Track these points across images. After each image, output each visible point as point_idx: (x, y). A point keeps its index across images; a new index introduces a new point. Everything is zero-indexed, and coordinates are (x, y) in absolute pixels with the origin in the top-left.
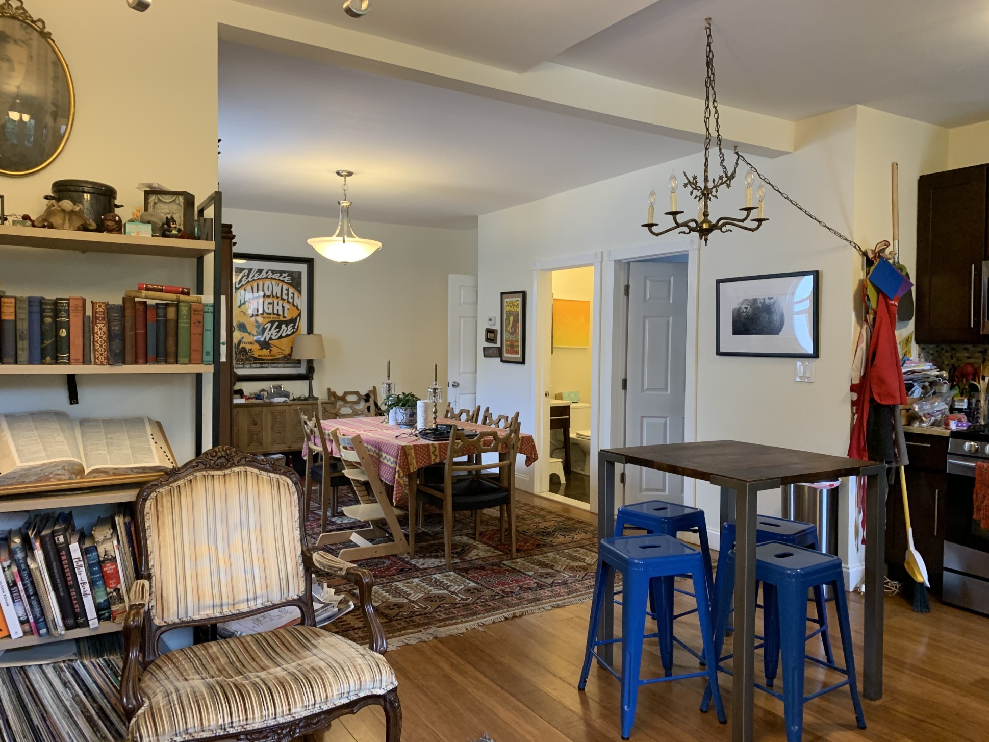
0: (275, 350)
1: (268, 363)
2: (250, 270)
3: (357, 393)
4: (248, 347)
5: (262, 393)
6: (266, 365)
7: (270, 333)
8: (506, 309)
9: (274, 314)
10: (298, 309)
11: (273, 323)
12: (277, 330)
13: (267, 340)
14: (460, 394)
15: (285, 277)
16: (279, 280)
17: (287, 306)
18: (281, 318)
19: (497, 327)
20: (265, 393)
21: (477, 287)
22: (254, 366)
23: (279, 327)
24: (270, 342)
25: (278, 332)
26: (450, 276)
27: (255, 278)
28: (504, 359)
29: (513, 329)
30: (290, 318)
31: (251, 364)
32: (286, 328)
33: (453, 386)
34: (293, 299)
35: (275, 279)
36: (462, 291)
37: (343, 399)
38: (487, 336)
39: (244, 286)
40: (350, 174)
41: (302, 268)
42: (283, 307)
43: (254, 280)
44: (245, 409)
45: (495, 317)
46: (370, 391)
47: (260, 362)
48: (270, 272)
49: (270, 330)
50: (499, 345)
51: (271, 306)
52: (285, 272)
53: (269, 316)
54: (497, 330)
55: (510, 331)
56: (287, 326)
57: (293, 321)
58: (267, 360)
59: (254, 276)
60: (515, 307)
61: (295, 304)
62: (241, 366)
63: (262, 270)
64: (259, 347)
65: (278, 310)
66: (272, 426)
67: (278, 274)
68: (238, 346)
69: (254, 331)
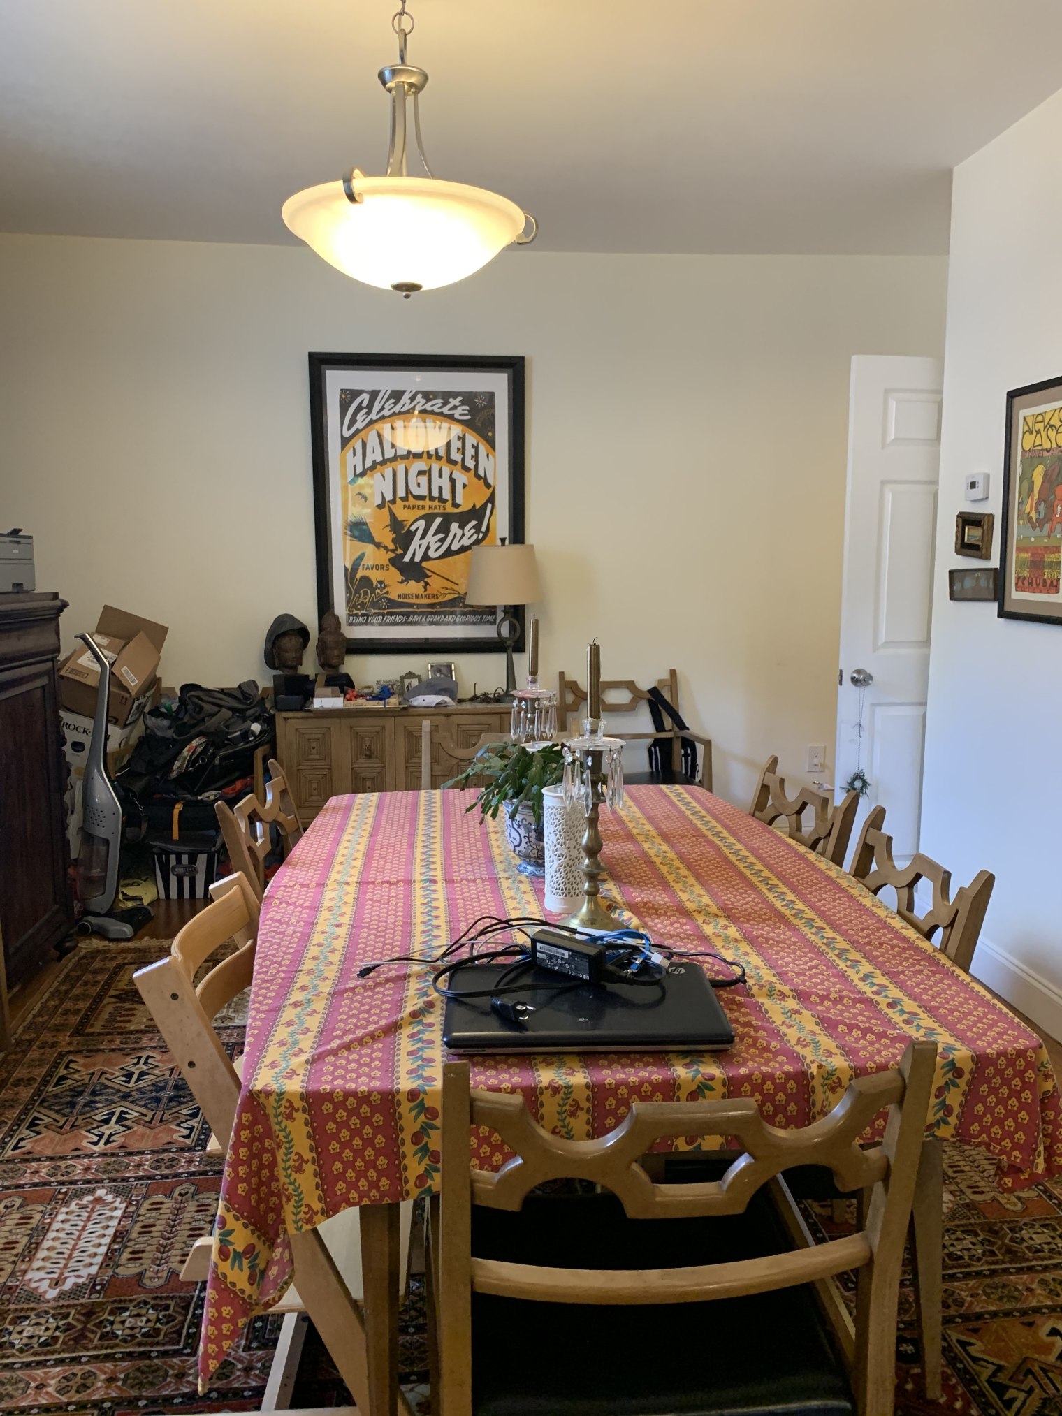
0: (435, 583)
1: (422, 613)
2: (373, 396)
3: (630, 686)
4: (375, 576)
5: (407, 682)
6: (416, 618)
7: (424, 543)
8: (1023, 442)
9: (432, 499)
10: (488, 485)
11: (429, 519)
12: (441, 536)
13: (417, 559)
14: (874, 705)
15: (455, 408)
16: (441, 414)
17: (461, 478)
18: (450, 509)
19: (994, 508)
20: (415, 682)
21: (939, 392)
22: (390, 619)
23: (444, 529)
24: (424, 564)
25: (442, 541)
26: (854, 358)
27: (386, 412)
28: (1008, 608)
29: (1042, 508)
30: (470, 507)
31: (383, 614)
32: (459, 532)
33: (855, 681)
34: (477, 461)
35: (432, 412)
36: (893, 405)
38: (961, 535)
39: (362, 433)
41: (497, 383)
42: (453, 481)
43: (383, 417)
44: (343, 720)
45: (987, 477)
46: (660, 681)
47: (404, 611)
48: (419, 396)
49: (423, 537)
50: (995, 562)
51: (423, 480)
52: (454, 395)
53: (421, 503)
54: (991, 517)
55: (1033, 515)
56: (462, 527)
57: (476, 514)
58: (419, 606)
59: (382, 408)
60: (1052, 433)
61: (481, 472)
62: (361, 620)
63: (403, 392)
64: (400, 578)
65: (440, 488)
66: (407, 761)
67: (439, 401)
68: (350, 574)
69: (386, 537)
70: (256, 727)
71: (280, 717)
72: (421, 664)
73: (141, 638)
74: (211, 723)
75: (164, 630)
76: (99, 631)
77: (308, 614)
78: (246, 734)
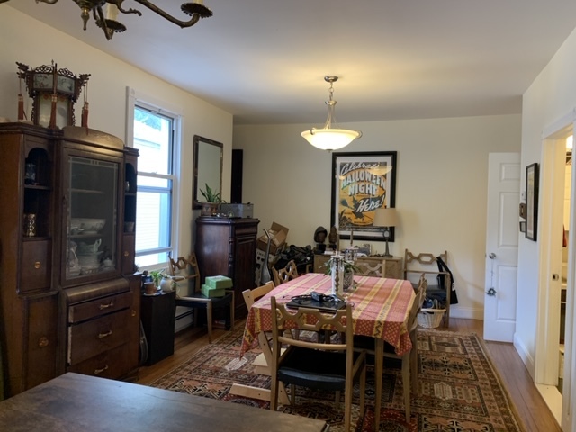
0: (366, 219)
1: (361, 228)
2: (350, 164)
3: (430, 255)
4: (348, 216)
7: (363, 207)
9: (366, 194)
10: (384, 190)
11: (365, 200)
13: (361, 211)
14: (499, 266)
16: (370, 169)
17: (375, 188)
18: (371, 196)
20: (358, 249)
22: (352, 229)
23: (369, 202)
24: (363, 213)
25: (369, 206)
26: (490, 154)
28: (527, 235)
30: (378, 196)
31: (350, 228)
32: (374, 204)
33: (491, 257)
34: (380, 182)
35: (367, 168)
36: (504, 168)
37: (418, 258)
39: (346, 175)
40: (336, 79)
41: (388, 159)
42: (373, 188)
43: (353, 170)
46: (441, 254)
47: (356, 227)
48: (364, 164)
49: (363, 205)
51: (364, 188)
53: (362, 195)
56: (375, 202)
57: (380, 198)
58: (361, 226)
59: (352, 168)
61: (382, 186)
62: (343, 229)
63: (359, 163)
64: (355, 217)
65: (369, 191)
67: (369, 165)
68: (341, 215)
69: (352, 205)
70: (308, 258)
71: (315, 256)
72: (361, 244)
73: (282, 231)
74: (296, 256)
75: (288, 230)
76: (272, 229)
77: (327, 227)
78: (306, 260)
